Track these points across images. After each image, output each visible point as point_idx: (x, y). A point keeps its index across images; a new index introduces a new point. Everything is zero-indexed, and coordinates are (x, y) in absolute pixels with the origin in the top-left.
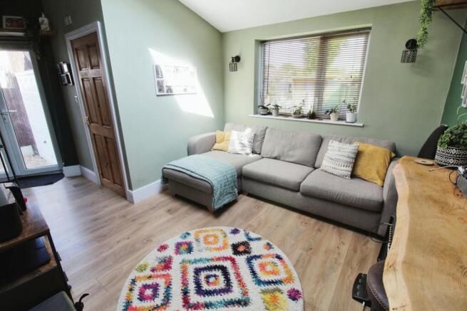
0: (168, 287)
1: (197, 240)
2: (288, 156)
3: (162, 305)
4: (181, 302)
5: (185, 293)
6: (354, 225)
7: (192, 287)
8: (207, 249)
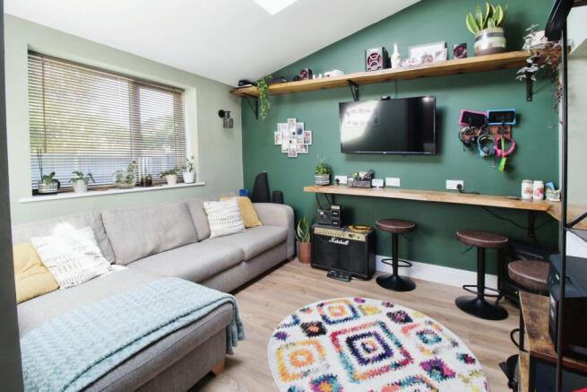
0: (400, 384)
1: (306, 374)
2: (167, 241)
3: (423, 382)
4: (409, 366)
5: (397, 366)
6: (274, 265)
7: (386, 362)
8: (323, 358)
